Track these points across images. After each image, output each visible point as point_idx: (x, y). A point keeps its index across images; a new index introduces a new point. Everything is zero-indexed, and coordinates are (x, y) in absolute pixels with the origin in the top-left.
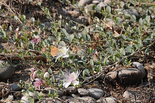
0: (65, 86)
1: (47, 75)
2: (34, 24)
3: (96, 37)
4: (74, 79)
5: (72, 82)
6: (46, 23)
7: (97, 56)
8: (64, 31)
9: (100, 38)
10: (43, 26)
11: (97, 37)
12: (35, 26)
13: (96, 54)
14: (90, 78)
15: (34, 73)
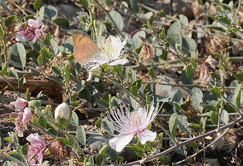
0: (115, 146)
1: (63, 109)
2: (23, 6)
3: (215, 43)
4: (140, 127)
5: (136, 134)
6: (62, 8)
7: (210, 68)
8: (114, 19)
9: (226, 46)
10: (53, 11)
11: (218, 44)
12: (27, 10)
13: (207, 64)
14: (191, 139)
15: (27, 111)
